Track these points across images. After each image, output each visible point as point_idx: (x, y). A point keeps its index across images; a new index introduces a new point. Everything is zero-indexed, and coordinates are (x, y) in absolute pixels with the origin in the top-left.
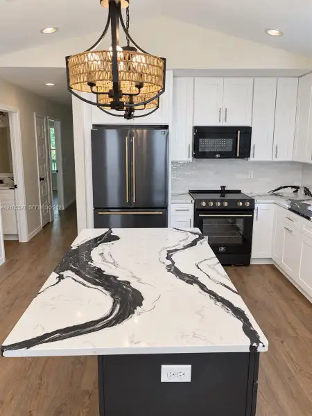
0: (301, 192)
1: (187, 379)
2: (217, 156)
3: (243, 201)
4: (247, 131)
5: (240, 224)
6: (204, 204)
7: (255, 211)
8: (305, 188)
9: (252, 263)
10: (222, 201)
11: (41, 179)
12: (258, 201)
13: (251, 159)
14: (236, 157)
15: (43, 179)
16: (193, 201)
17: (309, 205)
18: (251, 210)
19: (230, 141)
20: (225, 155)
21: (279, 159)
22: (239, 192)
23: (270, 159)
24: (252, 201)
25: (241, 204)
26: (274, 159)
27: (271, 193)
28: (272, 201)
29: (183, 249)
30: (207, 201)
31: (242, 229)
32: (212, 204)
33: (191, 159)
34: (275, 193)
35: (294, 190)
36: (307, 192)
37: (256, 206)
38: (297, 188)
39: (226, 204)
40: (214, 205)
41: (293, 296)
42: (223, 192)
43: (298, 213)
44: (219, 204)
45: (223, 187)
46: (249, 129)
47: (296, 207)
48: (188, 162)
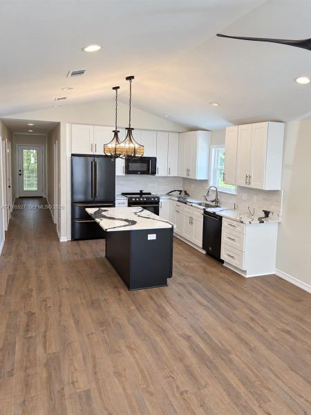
0: (183, 193)
1: (155, 238)
2: (139, 173)
3: (154, 198)
7: (160, 203)
8: (185, 191)
10: (143, 198)
12: (162, 198)
13: (157, 175)
14: (149, 174)
16: (128, 198)
18: (158, 203)
19: (146, 165)
20: (143, 173)
21: (171, 175)
22: (150, 194)
23: (166, 175)
24: (158, 198)
26: (169, 175)
27: (167, 194)
28: (168, 198)
33: (124, 174)
34: (169, 194)
35: (179, 192)
36: (186, 193)
37: (161, 200)
38: (181, 191)
39: (145, 199)
40: (139, 200)
42: (141, 193)
43: (182, 202)
45: (141, 191)
46: (155, 158)
47: (181, 199)
48: (123, 176)
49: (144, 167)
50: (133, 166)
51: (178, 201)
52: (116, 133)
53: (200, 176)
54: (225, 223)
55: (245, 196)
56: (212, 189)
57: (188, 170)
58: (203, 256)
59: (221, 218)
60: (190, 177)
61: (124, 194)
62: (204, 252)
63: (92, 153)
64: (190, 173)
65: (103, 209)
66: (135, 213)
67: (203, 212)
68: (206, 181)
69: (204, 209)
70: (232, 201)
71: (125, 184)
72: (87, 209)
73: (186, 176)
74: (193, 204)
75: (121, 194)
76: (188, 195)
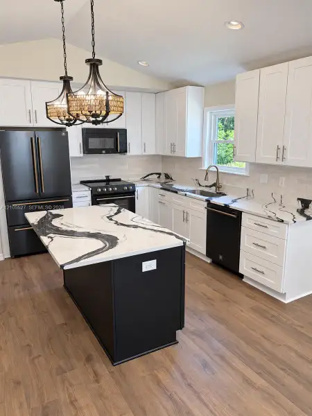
0: (163, 177)
1: (154, 267)
2: (104, 152)
3: (127, 186)
6: (100, 190)
7: (136, 193)
8: (165, 174)
10: (112, 187)
12: (138, 185)
13: (128, 154)
14: (117, 153)
16: (90, 189)
18: (133, 192)
19: (112, 140)
20: (108, 151)
21: (147, 153)
22: (119, 180)
23: (140, 154)
24: (133, 185)
25: (126, 188)
26: (144, 154)
27: (142, 179)
28: (147, 185)
32: (105, 190)
33: (82, 155)
34: (144, 179)
35: (158, 176)
36: (167, 176)
37: (137, 189)
38: (160, 174)
39: (116, 189)
40: (108, 190)
42: (108, 180)
43: (168, 190)
44: (111, 189)
45: (108, 177)
46: (125, 131)
47: (166, 186)
48: (80, 157)
49: (109, 143)
50: (94, 143)
51: (161, 188)
52: (66, 81)
53: (191, 151)
54: (246, 221)
55: (264, 178)
56: (211, 169)
57: (173, 145)
58: (207, 266)
59: (239, 213)
60: (176, 154)
61: (83, 183)
62: (209, 261)
63: (31, 125)
64: (177, 149)
65: (54, 212)
66: (110, 218)
67: (206, 204)
68: (198, 160)
69: (207, 200)
70: (243, 186)
71: (85, 168)
72: (27, 215)
73: (169, 153)
74: (187, 193)
75: (79, 182)
76: (171, 179)
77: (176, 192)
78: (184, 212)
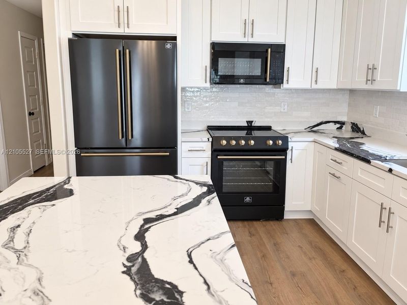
0: (347, 128)
2: (242, 81)
3: (275, 139)
4: (279, 50)
5: (270, 168)
6: (224, 142)
7: (289, 152)
8: (353, 124)
9: (286, 216)
11: (30, 114)
12: (294, 139)
13: (285, 85)
14: (265, 83)
15: (33, 114)
16: (211, 140)
17: (362, 144)
18: (284, 150)
19: (258, 62)
20: (251, 80)
21: (320, 86)
22: (269, 128)
23: (308, 87)
24: (285, 139)
25: (271, 142)
27: (309, 130)
28: (312, 139)
29: (175, 214)
30: (229, 139)
31: (272, 173)
32: (234, 142)
33: (208, 85)
34: (313, 129)
35: (338, 126)
36: (356, 128)
39: (253, 142)
40: (238, 143)
41: (345, 266)
42: (250, 128)
44: (243, 142)
45: (250, 122)
46: (282, 47)
48: (205, 89)
51: (336, 149)
57: (372, 69)
63: (119, 32)
64: (378, 76)
74: (395, 167)
75: (204, 127)
76: (363, 133)
77: (368, 162)
78: (382, 208)
